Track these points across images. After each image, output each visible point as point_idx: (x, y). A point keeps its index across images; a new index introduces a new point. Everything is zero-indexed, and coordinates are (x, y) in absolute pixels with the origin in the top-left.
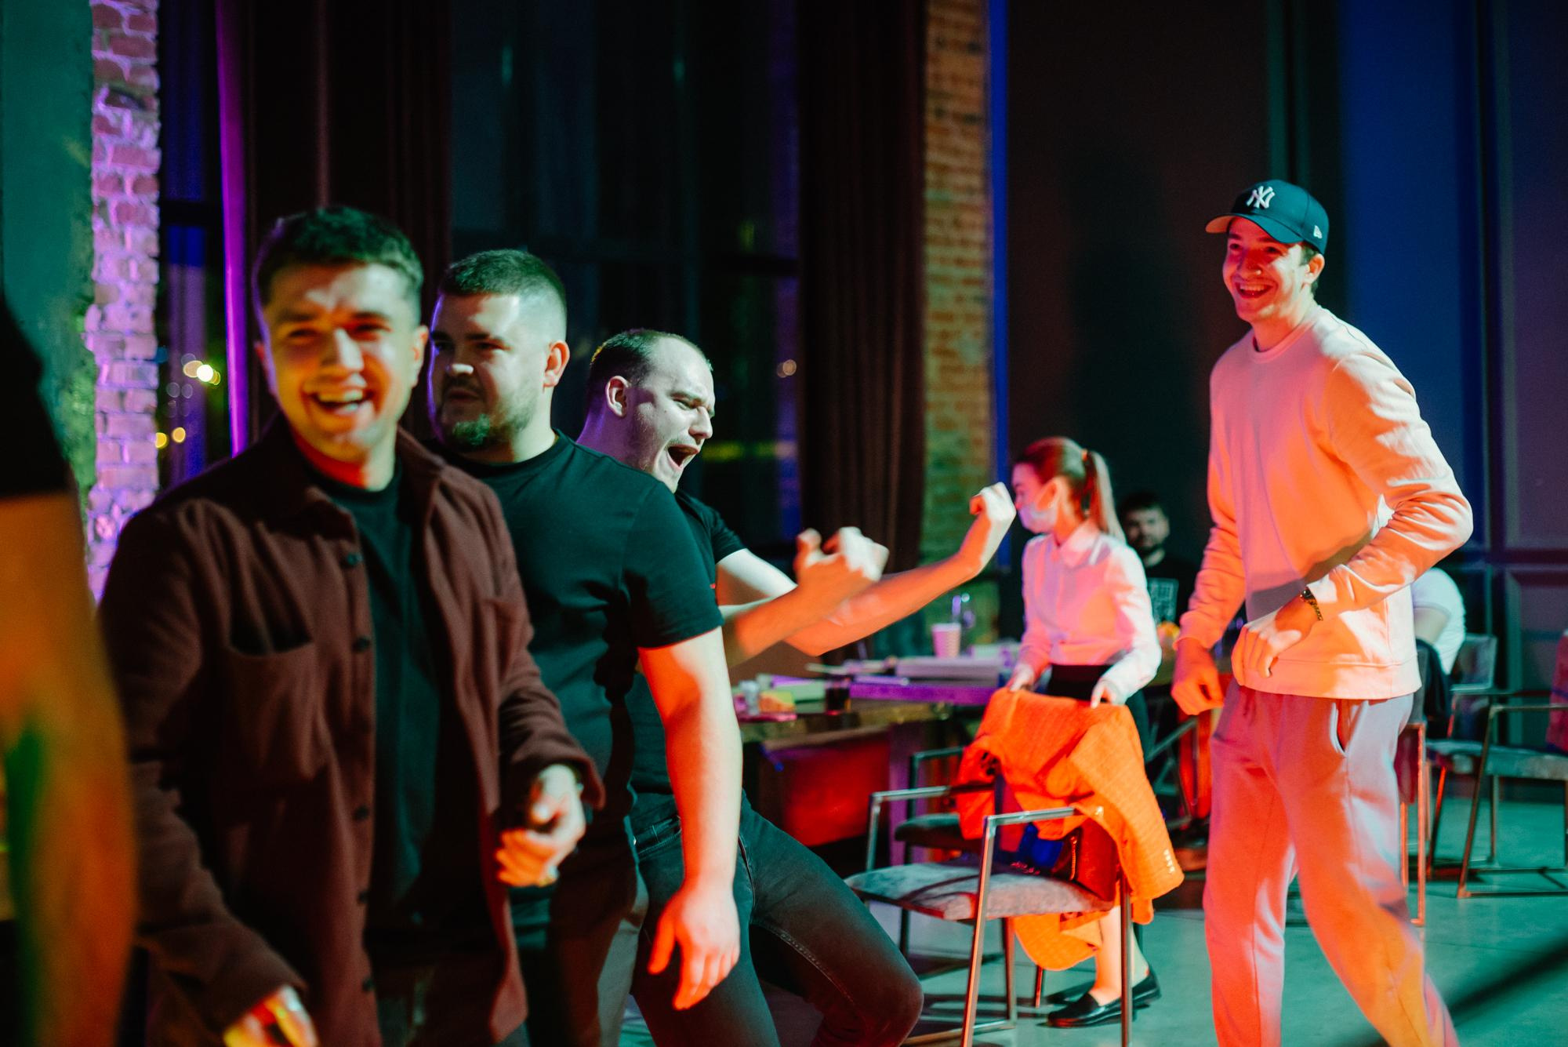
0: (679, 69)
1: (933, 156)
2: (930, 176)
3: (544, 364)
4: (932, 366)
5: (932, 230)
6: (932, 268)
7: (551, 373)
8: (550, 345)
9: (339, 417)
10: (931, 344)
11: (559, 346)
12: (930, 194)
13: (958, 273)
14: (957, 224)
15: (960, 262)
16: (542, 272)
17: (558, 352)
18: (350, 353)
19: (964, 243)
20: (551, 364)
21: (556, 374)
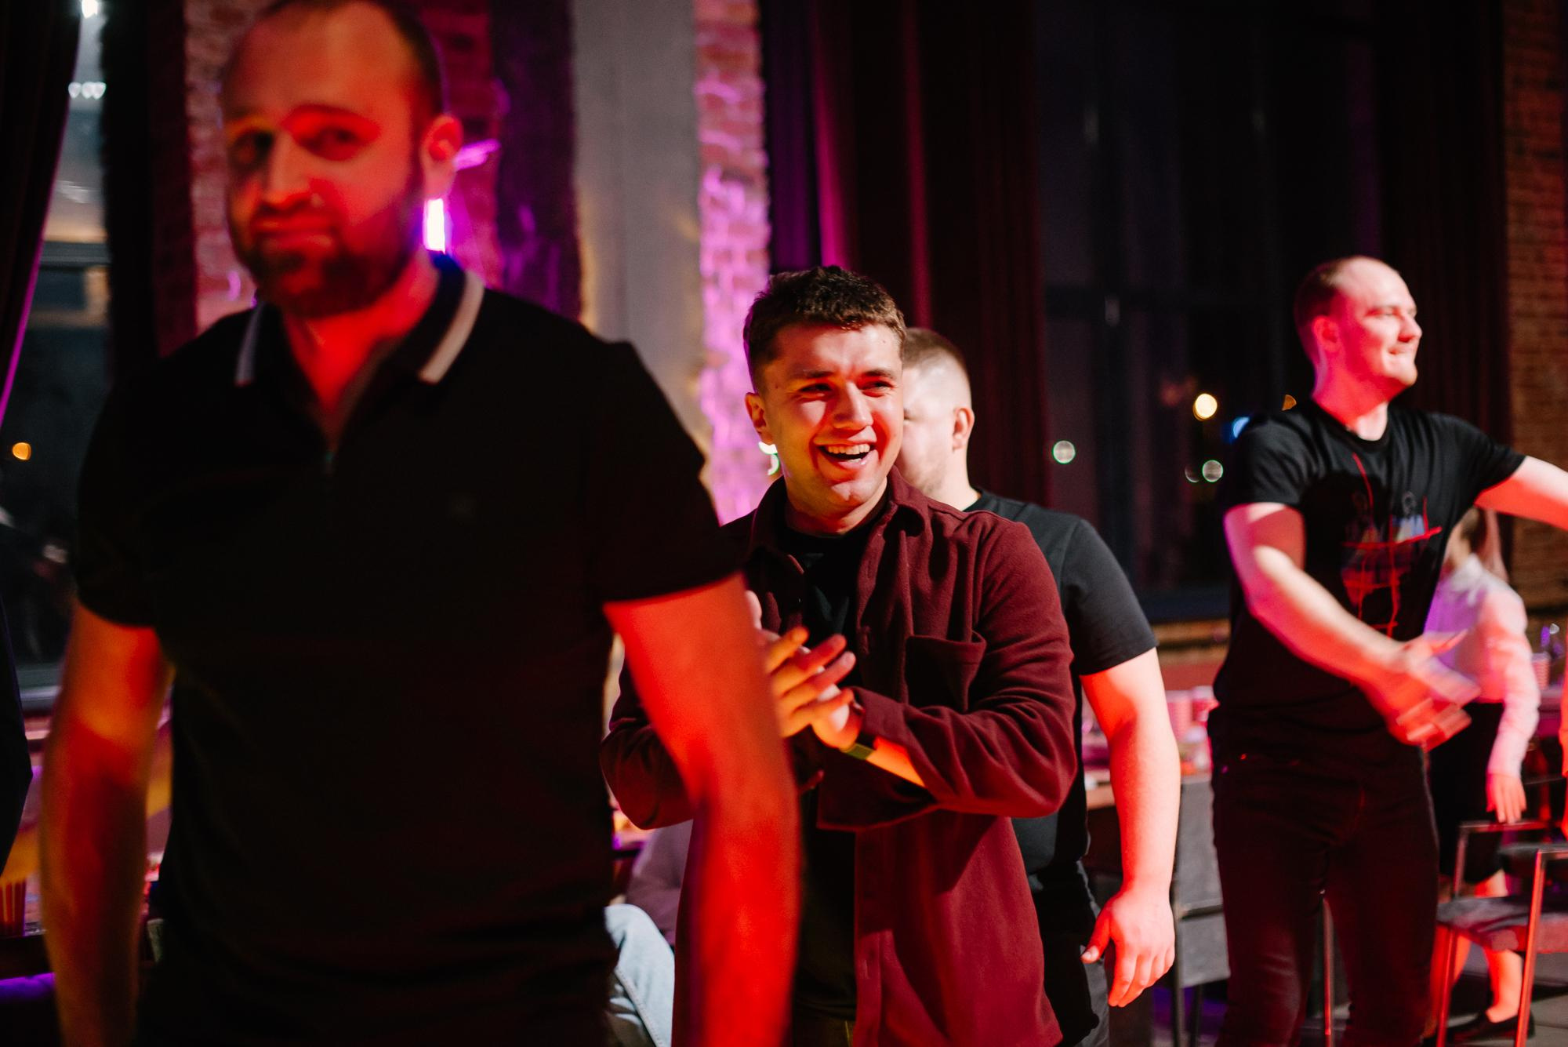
0: (1259, 120)
1: (1514, 193)
2: (1512, 214)
3: (951, 428)
4: (1519, 401)
5: (1514, 266)
6: (1517, 304)
7: (959, 436)
8: (954, 411)
9: (842, 468)
10: (1516, 378)
11: (965, 411)
12: (1513, 231)
13: (1541, 307)
14: (1540, 259)
15: (1544, 297)
16: (937, 343)
17: (963, 416)
18: (862, 405)
19: (1548, 278)
20: (958, 427)
21: (964, 436)
